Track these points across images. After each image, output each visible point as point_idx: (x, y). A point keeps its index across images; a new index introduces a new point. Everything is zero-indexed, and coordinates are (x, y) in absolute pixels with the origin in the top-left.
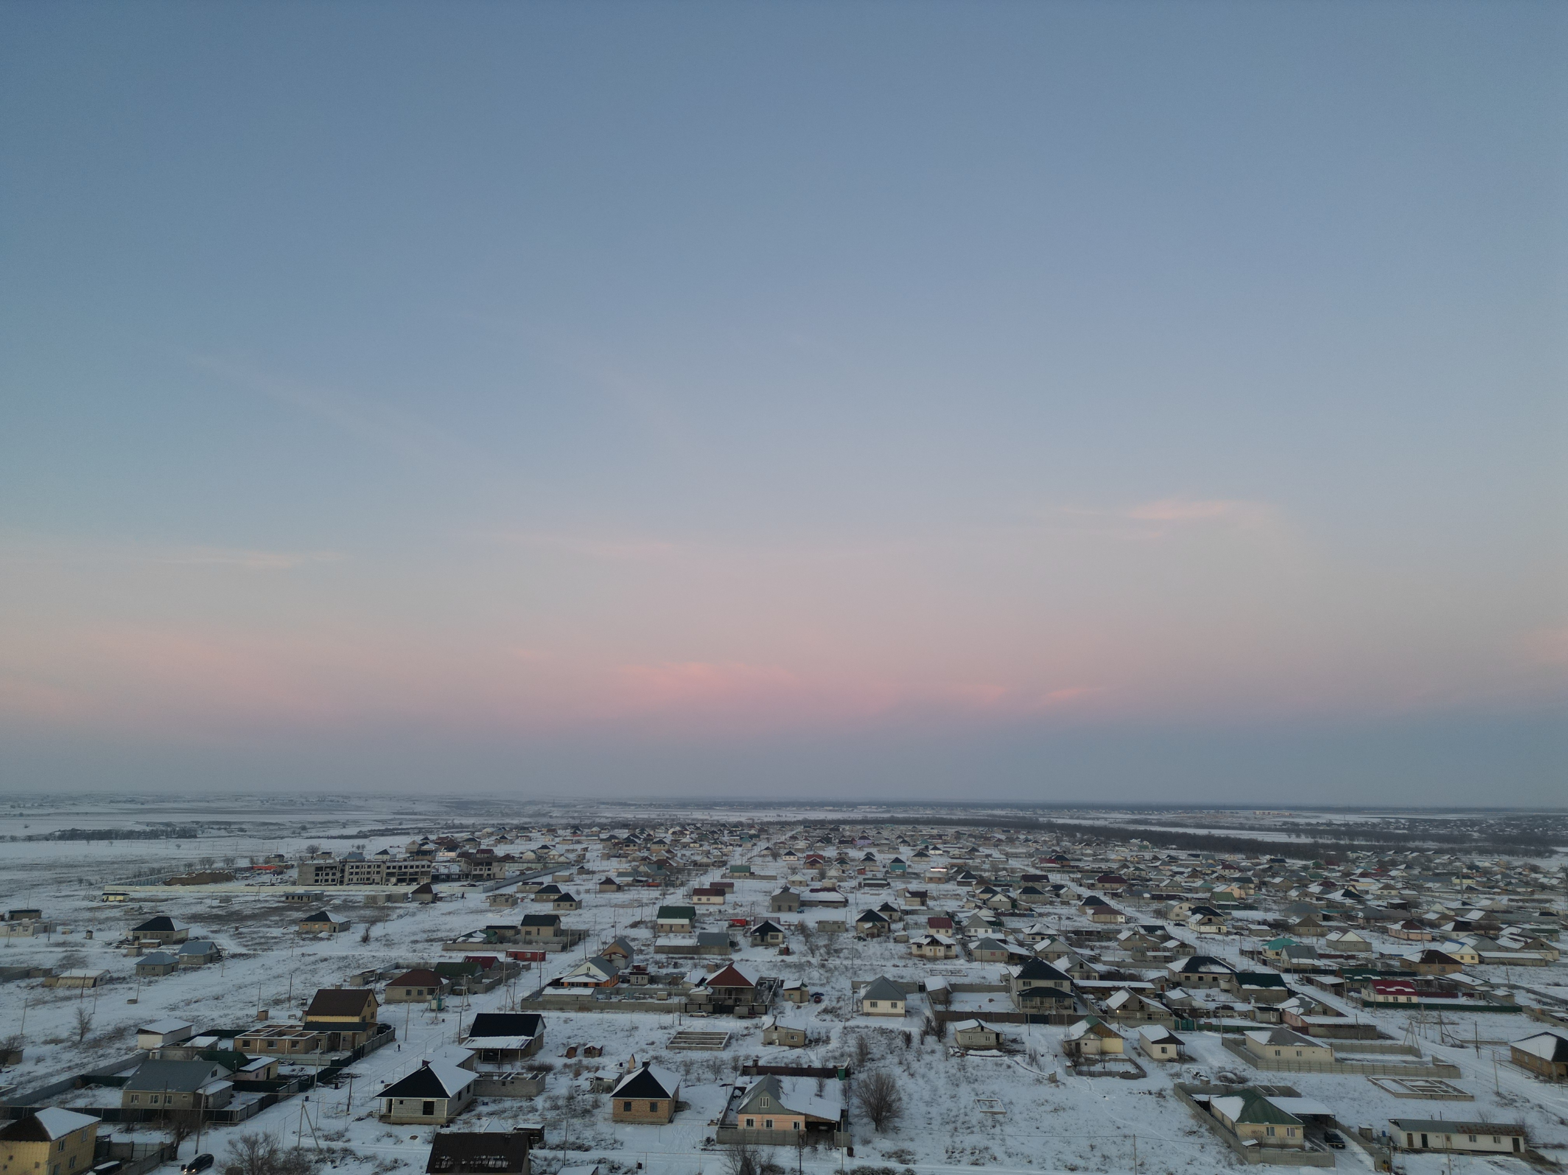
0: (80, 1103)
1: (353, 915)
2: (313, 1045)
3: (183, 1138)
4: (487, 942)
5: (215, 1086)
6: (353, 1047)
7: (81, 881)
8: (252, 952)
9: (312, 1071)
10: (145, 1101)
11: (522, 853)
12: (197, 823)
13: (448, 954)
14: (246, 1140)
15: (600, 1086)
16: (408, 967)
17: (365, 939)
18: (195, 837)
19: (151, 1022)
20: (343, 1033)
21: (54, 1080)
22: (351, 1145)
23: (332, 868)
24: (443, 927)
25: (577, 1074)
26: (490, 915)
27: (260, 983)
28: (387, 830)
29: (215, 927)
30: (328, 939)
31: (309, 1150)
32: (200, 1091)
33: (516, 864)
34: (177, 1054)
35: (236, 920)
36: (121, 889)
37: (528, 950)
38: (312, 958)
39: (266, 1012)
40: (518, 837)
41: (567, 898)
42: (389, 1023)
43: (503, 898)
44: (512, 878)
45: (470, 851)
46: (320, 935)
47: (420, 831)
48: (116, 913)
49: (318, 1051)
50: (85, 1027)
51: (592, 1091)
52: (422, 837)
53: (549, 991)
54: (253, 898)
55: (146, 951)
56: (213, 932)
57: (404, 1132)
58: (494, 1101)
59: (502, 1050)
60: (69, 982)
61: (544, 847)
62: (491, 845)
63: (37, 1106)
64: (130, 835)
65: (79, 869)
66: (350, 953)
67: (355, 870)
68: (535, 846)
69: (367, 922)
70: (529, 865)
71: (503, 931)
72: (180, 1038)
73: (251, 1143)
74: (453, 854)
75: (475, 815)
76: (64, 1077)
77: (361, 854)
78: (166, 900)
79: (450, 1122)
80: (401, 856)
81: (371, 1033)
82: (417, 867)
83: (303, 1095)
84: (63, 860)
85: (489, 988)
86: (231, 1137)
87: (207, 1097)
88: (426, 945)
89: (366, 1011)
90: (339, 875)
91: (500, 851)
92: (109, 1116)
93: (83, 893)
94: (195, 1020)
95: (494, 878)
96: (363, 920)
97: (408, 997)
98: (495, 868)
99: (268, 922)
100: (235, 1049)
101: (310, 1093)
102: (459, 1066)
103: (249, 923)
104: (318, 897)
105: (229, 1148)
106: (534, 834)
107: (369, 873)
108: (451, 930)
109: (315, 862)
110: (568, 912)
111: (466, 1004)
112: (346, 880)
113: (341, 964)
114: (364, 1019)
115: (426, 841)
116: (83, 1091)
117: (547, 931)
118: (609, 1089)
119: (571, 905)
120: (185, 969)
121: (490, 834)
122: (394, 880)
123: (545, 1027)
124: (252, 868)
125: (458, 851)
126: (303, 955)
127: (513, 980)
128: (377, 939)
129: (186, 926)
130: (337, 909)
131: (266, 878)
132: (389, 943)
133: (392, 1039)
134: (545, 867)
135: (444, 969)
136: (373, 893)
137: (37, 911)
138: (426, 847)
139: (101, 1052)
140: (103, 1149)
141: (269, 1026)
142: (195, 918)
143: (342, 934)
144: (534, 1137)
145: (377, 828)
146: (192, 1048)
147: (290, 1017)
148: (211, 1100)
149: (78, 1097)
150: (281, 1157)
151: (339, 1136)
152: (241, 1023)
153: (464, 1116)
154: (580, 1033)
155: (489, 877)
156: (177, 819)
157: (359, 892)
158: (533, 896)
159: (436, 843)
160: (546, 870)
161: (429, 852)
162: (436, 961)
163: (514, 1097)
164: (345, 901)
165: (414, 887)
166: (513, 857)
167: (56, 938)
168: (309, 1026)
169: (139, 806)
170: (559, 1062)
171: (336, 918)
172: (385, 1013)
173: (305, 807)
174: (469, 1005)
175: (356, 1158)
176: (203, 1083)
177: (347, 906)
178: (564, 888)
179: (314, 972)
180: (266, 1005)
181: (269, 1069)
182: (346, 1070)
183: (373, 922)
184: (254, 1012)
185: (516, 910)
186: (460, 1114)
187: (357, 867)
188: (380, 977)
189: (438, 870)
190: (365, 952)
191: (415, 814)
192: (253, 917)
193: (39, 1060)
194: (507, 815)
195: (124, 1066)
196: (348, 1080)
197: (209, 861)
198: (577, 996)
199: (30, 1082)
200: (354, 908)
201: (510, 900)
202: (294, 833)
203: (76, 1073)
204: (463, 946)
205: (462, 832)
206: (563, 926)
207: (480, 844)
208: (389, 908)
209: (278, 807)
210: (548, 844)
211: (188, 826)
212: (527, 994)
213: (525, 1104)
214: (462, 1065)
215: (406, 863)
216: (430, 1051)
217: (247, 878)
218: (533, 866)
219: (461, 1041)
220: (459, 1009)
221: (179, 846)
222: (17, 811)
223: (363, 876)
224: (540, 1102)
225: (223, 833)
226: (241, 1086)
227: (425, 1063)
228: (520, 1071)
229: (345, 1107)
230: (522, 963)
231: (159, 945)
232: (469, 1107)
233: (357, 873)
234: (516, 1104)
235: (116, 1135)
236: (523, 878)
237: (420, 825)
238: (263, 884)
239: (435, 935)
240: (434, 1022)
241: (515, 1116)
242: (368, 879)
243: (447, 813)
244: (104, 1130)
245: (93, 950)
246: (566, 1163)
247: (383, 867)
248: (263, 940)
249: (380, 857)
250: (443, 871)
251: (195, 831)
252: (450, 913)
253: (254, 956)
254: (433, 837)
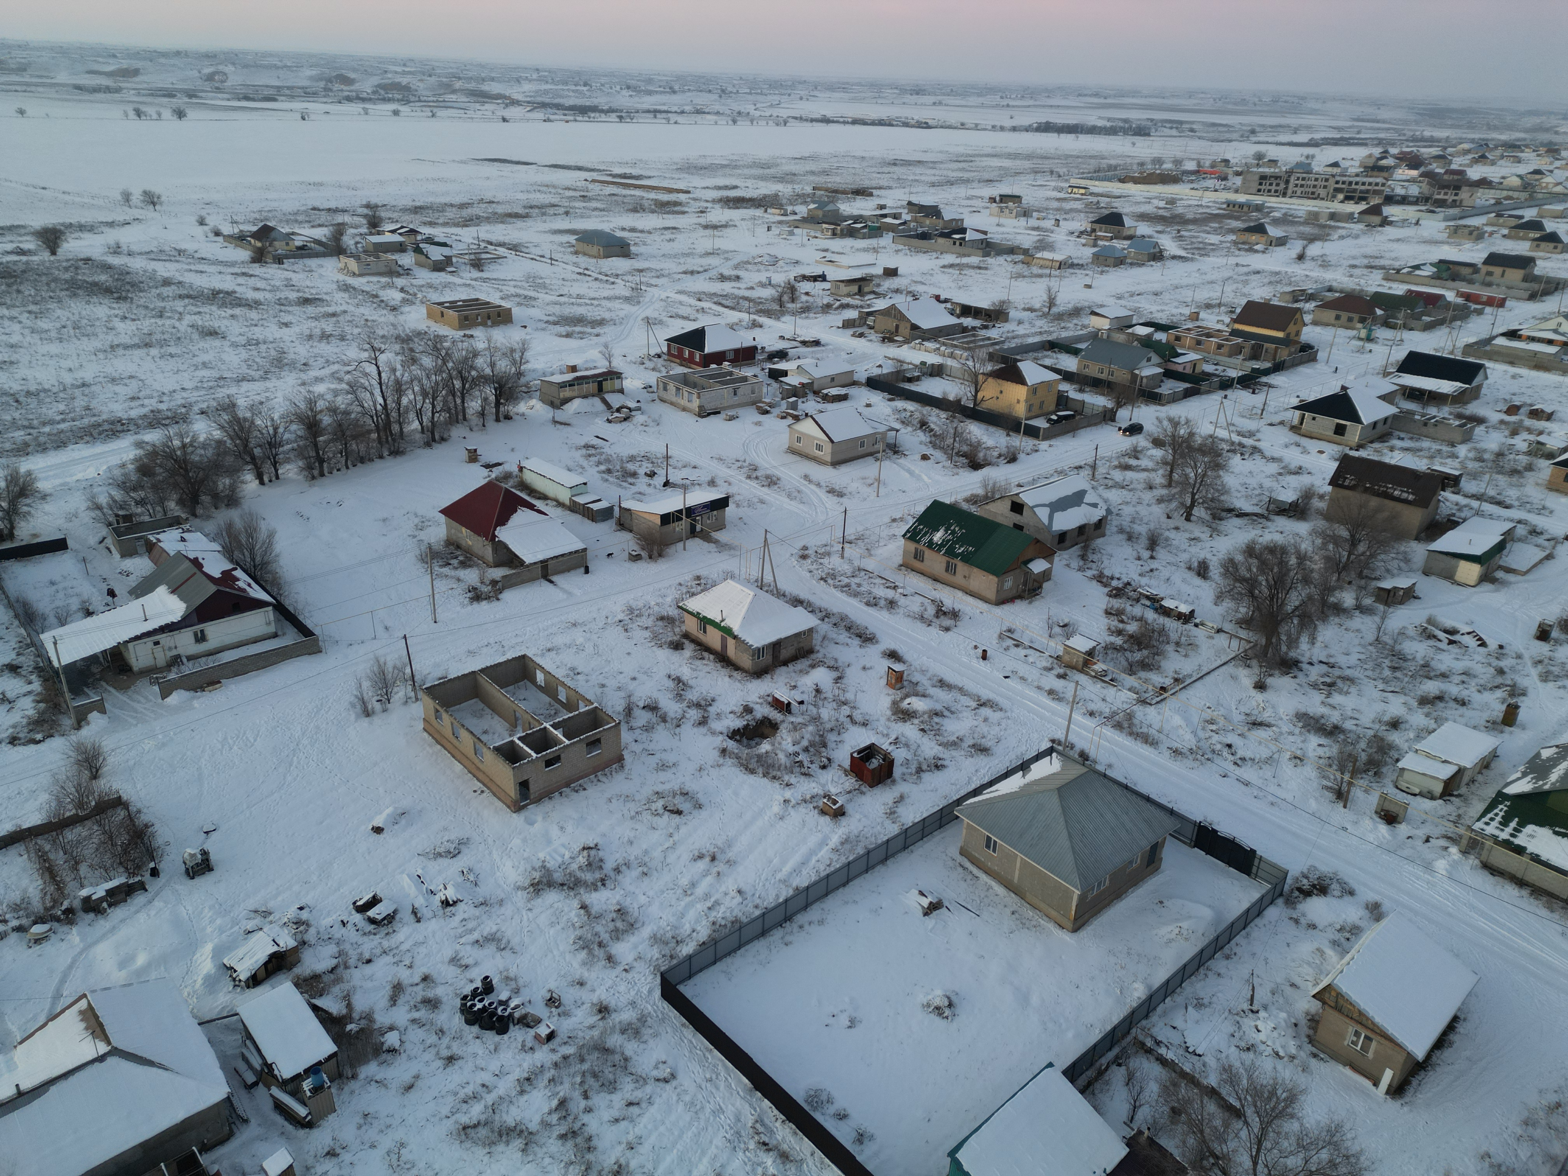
0: (1048, 362)
1: (1292, 230)
2: (1236, 351)
3: (1121, 407)
4: (1436, 277)
5: (1149, 370)
6: (1274, 359)
7: (1052, 172)
8: (1190, 256)
9: (1234, 374)
10: (1093, 370)
11: (1503, 178)
12: (1152, 120)
13: (1388, 284)
14: (1171, 420)
15: (1538, 450)
16: (1341, 292)
17: (1301, 257)
18: (1148, 135)
19: (1102, 306)
20: (1266, 345)
21: (1030, 340)
22: (1261, 445)
23: (1276, 178)
24: (1387, 255)
25: (1514, 433)
26: (1446, 248)
27: (1194, 287)
28: (1342, 139)
29: (1160, 228)
30: (1263, 252)
31: (1222, 440)
32: (1137, 372)
33: (1493, 191)
34: (1120, 338)
35: (1178, 223)
36: (1083, 183)
37: (1485, 293)
38: (1245, 269)
39: (1198, 313)
40: (1502, 157)
41: (1553, 238)
42: (1313, 344)
43: (1467, 231)
44: (1484, 207)
45: (1438, 170)
46: (1256, 247)
47: (1380, 142)
48: (1078, 205)
49: (1241, 357)
50: (1052, 303)
51: (1529, 453)
52: (1380, 150)
53: (1501, 341)
54: (1196, 203)
55: (1100, 243)
56: (1158, 232)
57: (1313, 445)
58: (1411, 439)
59: (1430, 392)
60: (1042, 262)
61: (1537, 172)
62: (1465, 165)
63: (1018, 357)
64: (1093, 130)
65: (1051, 161)
66: (1283, 269)
67: (1300, 182)
68: (1523, 169)
69: (1305, 239)
70: (1510, 193)
71: (1458, 268)
72: (1124, 324)
73: (1175, 423)
74: (1414, 173)
75: (1452, 127)
76: (1037, 339)
77: (1309, 164)
78: (1119, 197)
79: (1359, 447)
80: (1353, 171)
81: (1293, 350)
82: (1370, 184)
83: (1222, 393)
84: (1039, 151)
85: (1428, 327)
86: (1158, 414)
87: (1142, 378)
88: (1365, 271)
89: (1292, 328)
90: (1282, 186)
91: (1475, 173)
92: (1068, 376)
93: (1053, 184)
94: (1136, 310)
95: (1460, 206)
96: (1302, 236)
97: (1337, 322)
98: (1464, 194)
99: (1208, 228)
100: (1168, 341)
101: (1229, 392)
102: (1379, 397)
103: (1191, 227)
104: (1259, 208)
105: (1156, 422)
106: (1525, 155)
107: (1315, 186)
108: (1395, 259)
109: (1261, 170)
110: (1549, 255)
111: (1398, 338)
112: (1289, 192)
113: (1273, 279)
114: (1288, 335)
115: (1385, 155)
116: (1049, 353)
117: (1515, 275)
118: (1550, 456)
119: (1555, 248)
120: (1131, 264)
121: (1467, 152)
122: (1341, 196)
123: (1486, 378)
124: (1198, 172)
125: (1422, 169)
126: (1237, 265)
127: (1459, 323)
128: (1313, 259)
129: (1136, 224)
130: (1276, 222)
131: (1211, 183)
132: (1325, 264)
133: (1313, 359)
134: (1531, 197)
135: (1380, 299)
136: (1316, 209)
137: (1019, 197)
138: (1384, 162)
139: (1063, 325)
140: (1062, 401)
141: (1199, 327)
142: (1143, 217)
143: (1278, 249)
144: (1451, 482)
145: (1331, 136)
146: (1133, 334)
147: (1218, 321)
148: (1145, 380)
149: (1046, 356)
150: (1199, 440)
151: (1251, 434)
152: (1175, 319)
153: (1376, 445)
154: (1529, 392)
155: (1454, 204)
156: (1137, 116)
157: (1302, 207)
158: (1505, 231)
159: (1397, 158)
160: (1532, 201)
161: (1386, 169)
162: (1373, 289)
163: (1434, 439)
164: (1285, 214)
165: (1363, 206)
166: (1491, 182)
167: (1032, 222)
168: (1235, 333)
169: (1102, 101)
170: (1494, 417)
171: (1274, 232)
172: (1310, 334)
173: (1258, 108)
174: (1402, 340)
175: (1264, 457)
176: (1140, 366)
177: (1286, 220)
178: (1550, 226)
179: (1246, 283)
180: (1198, 307)
181: (1195, 365)
182: (1264, 379)
183: (1312, 239)
184: (1187, 311)
185: (1480, 246)
186: (1372, 442)
187: (1303, 179)
188: (1311, 297)
189: (1393, 190)
190: (1299, 271)
191: (1378, 121)
192: (1194, 221)
193: (1020, 322)
194: (1496, 128)
195: (1080, 339)
196: (1266, 388)
197: (1158, 161)
198: (1536, 353)
199: (1014, 338)
200: (1293, 223)
201: (1475, 233)
202: (1242, 136)
203: (1045, 338)
204: (1407, 278)
205: (1430, 146)
206: (1537, 271)
207: (1450, 162)
208: (1330, 227)
209: (1230, 107)
210: (1543, 168)
211: (1144, 123)
212: (1472, 340)
213: (1445, 448)
214: (1385, 398)
215: (1358, 179)
216: (1352, 377)
217: (1192, 182)
218: (1515, 195)
219: (1386, 374)
220: (1390, 343)
221: (1134, 144)
222: (1005, 102)
223: (1307, 190)
224: (1463, 450)
225: (1174, 132)
226: (1169, 374)
227: (1344, 388)
228: (1447, 416)
229: (1260, 412)
230: (1474, 306)
231: (1112, 238)
232: (1383, 438)
233: (1302, 186)
234: (1435, 446)
235: (1071, 391)
236: (1498, 209)
237: (1382, 135)
238: (1207, 189)
239: (1377, 262)
240: (1360, 351)
241: (1432, 457)
242: (1313, 193)
243: (1417, 123)
244: (1064, 387)
245: (1059, 236)
246: (1478, 513)
247: (1332, 182)
248: (1201, 246)
249: (1330, 169)
250: (1399, 191)
251: (1149, 129)
252: (1398, 240)
253: (1192, 260)
254: (1394, 151)
